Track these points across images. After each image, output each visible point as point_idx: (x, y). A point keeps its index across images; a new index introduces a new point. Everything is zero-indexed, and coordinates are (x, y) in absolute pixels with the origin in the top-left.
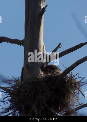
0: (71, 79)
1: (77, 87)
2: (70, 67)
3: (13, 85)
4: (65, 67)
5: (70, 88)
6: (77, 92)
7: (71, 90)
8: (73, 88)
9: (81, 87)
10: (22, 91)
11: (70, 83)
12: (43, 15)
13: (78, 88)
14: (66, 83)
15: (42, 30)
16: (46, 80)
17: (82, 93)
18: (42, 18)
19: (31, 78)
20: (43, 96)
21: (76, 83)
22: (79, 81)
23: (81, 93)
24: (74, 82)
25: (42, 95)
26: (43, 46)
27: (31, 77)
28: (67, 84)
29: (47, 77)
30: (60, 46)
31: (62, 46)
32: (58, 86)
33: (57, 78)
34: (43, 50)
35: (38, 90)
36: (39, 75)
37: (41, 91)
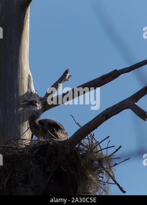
0: (92, 151)
1: (104, 168)
4: (78, 124)
5: (88, 171)
6: (105, 180)
8: (95, 170)
9: (113, 169)
12: (29, 7)
13: (108, 170)
14: (81, 158)
17: (116, 183)
18: (27, 13)
19: (1, 149)
20: (29, 189)
21: (102, 159)
22: (109, 154)
23: (114, 183)
24: (98, 156)
25: (26, 185)
26: (29, 76)
27: (2, 147)
28: (83, 162)
29: (38, 146)
30: (67, 77)
31: (70, 76)
32: (62, 167)
33: (59, 147)
34: (29, 86)
35: (17, 176)
36: (20, 141)
37: (23, 178)
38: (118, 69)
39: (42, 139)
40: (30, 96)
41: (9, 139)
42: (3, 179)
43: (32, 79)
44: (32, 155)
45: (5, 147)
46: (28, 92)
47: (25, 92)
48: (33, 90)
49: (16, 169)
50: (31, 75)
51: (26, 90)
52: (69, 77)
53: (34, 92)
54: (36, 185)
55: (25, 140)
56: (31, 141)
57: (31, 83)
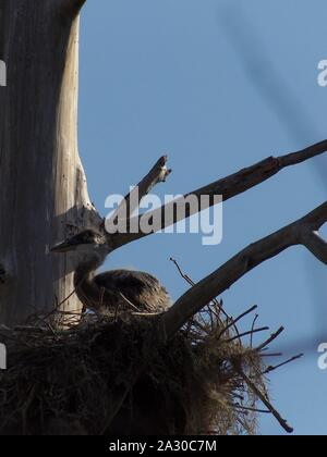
0: (218, 339)
1: (245, 378)
2: (211, 278)
4: (186, 278)
6: (247, 402)
7: (214, 392)
11: (212, 355)
13: (253, 381)
14: (193, 355)
15: (71, 94)
16: (90, 341)
17: (271, 409)
19: (15, 333)
20: (77, 423)
21: (240, 356)
22: (256, 345)
23: (266, 409)
26: (78, 170)
27: (16, 329)
28: (198, 362)
29: (96, 326)
30: (163, 172)
31: (170, 171)
32: (151, 374)
33: (144, 330)
34: (77, 193)
35: (51, 394)
36: (57, 317)
37: (64, 399)
38: (275, 157)
39: (106, 312)
40: (79, 215)
41: (33, 312)
42: (20, 402)
43: (84, 178)
44: (85, 347)
45: (24, 329)
46: (75, 206)
47: (69, 207)
48: (87, 202)
49: (49, 379)
50: (82, 169)
51: (71, 203)
52: (166, 174)
53: (90, 207)
54: (93, 413)
55: (69, 313)
56: (82, 316)
57: (81, 187)
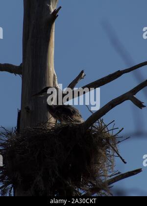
0: (101, 132)
1: (110, 145)
3: (3, 142)
4: (91, 111)
5: (98, 147)
6: (111, 153)
7: (100, 150)
8: (103, 146)
9: (117, 145)
10: (18, 150)
11: (100, 137)
13: (113, 146)
16: (58, 133)
18: (52, 27)
19: (33, 130)
21: (109, 138)
23: (117, 155)
24: (106, 135)
25: (51, 157)
26: (54, 75)
28: (94, 140)
29: (60, 128)
30: (83, 75)
33: (76, 129)
36: (47, 124)
41: (39, 122)
43: (56, 78)
45: (36, 128)
55: (51, 123)
56: (56, 124)
